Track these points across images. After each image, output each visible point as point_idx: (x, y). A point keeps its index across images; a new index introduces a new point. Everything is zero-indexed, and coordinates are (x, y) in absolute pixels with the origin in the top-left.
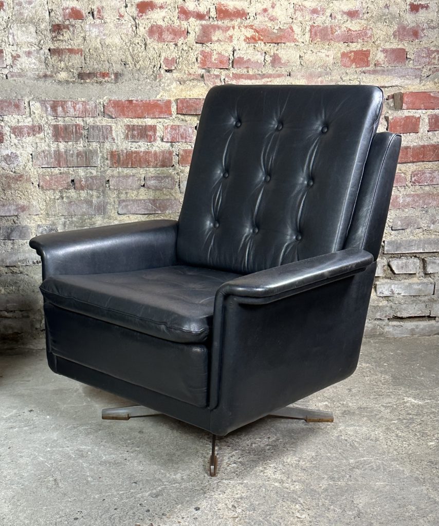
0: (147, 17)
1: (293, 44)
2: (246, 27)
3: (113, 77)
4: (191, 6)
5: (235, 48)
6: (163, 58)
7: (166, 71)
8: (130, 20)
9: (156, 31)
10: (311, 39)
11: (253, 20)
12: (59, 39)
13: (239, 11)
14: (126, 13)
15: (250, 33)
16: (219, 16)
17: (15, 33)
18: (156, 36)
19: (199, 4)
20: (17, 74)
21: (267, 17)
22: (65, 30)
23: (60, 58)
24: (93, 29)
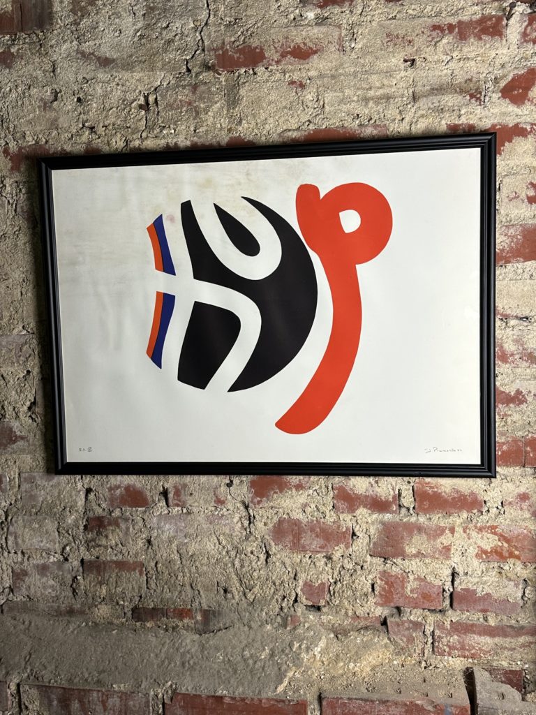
0: (271, 504)
2: (481, 530)
3: (199, 618)
4: (361, 486)
5: (457, 570)
6: (301, 582)
7: (308, 608)
8: (238, 509)
9: (288, 531)
11: (496, 516)
12: (100, 543)
13: (465, 496)
14: (229, 497)
15: (489, 542)
16: (420, 507)
17: (19, 532)
18: (288, 540)
19: (377, 483)
20: (20, 606)
21: (529, 510)
22: (111, 528)
23: (100, 578)
24: (165, 524)
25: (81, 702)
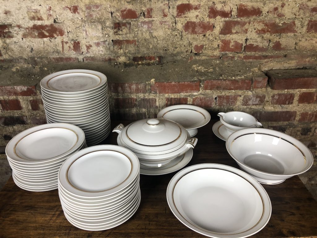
0: (185, 15)
1: (292, 34)
2: (259, 22)
3: (157, 59)
4: (219, 7)
5: (248, 38)
7: (196, 54)
8: (171, 19)
9: (190, 26)
10: (307, 31)
11: (265, 16)
12: (119, 33)
13: (256, 9)
14: (168, 13)
15: (260, 27)
16: (239, 15)
17: (87, 29)
18: (190, 30)
19: (225, 6)
20: (90, 59)
21: (277, 14)
22: (124, 27)
23: (120, 47)
24: (144, 25)
25: (122, 87)
